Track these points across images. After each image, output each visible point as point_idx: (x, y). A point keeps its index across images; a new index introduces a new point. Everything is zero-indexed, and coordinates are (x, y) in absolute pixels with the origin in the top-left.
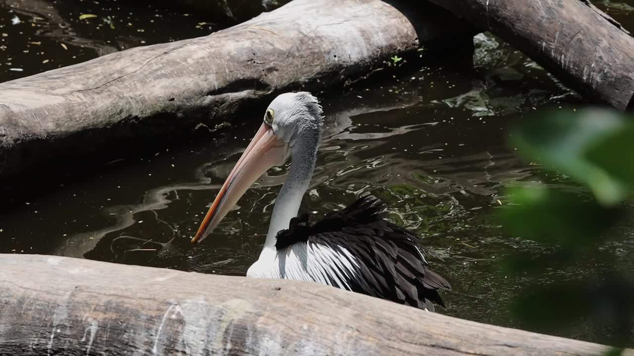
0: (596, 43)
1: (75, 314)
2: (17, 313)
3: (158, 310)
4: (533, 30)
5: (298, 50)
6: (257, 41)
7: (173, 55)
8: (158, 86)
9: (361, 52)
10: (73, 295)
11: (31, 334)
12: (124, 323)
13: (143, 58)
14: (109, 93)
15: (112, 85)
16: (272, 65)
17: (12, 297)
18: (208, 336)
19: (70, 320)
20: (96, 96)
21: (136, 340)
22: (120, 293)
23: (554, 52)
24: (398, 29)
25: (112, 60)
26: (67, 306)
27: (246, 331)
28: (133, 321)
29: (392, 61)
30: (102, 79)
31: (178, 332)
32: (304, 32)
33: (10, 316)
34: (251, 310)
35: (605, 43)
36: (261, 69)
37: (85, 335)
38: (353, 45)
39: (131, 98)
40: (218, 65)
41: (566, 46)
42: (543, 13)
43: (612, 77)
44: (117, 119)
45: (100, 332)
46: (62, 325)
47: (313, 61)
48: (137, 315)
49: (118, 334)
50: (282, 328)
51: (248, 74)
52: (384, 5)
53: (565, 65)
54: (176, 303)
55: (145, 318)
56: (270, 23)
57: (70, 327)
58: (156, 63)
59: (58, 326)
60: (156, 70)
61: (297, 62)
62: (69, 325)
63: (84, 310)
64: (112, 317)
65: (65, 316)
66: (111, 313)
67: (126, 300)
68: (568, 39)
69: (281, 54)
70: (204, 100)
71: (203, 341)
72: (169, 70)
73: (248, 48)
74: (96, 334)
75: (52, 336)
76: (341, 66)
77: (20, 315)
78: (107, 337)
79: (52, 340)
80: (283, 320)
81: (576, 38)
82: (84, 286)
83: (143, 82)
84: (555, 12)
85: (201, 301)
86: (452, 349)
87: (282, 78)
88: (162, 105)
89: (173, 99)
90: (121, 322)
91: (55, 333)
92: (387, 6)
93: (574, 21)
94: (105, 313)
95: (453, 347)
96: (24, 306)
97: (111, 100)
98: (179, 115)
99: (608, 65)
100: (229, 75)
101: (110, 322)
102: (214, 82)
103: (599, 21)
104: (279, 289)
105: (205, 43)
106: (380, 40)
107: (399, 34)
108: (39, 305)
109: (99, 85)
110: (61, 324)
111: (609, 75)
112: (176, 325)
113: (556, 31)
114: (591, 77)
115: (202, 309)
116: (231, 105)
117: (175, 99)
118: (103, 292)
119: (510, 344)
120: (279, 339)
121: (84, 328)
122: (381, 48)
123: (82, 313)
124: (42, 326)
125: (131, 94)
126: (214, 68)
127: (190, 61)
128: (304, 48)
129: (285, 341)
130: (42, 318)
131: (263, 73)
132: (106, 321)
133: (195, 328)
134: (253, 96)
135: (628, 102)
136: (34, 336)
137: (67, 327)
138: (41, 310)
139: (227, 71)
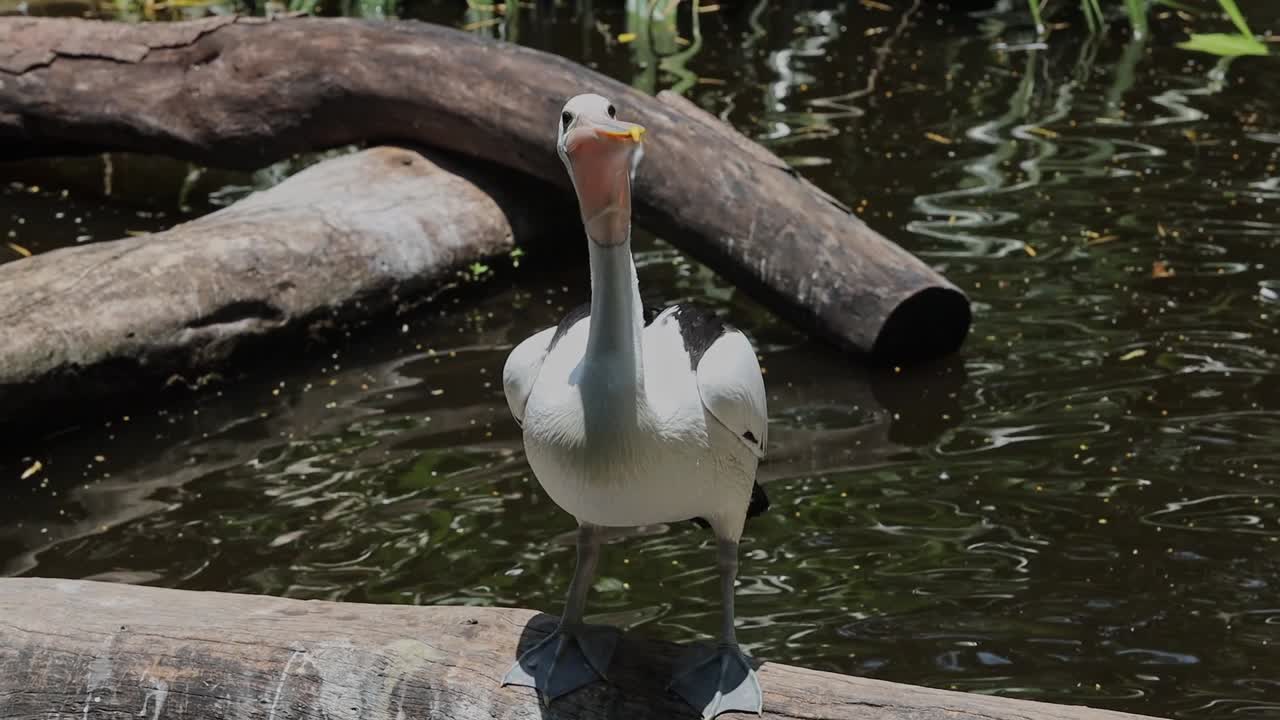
0: (818, 239)
1: (127, 671)
2: (21, 673)
3: (272, 661)
4: (710, 218)
5: (326, 254)
6: (260, 238)
7: (127, 261)
8: (107, 314)
9: (423, 258)
10: (118, 640)
11: (47, 706)
12: (215, 684)
13: (80, 267)
14: (30, 325)
15: (33, 311)
16: (285, 277)
17: (11, 646)
18: (364, 701)
19: (118, 682)
20: (11, 330)
21: (237, 711)
22: (202, 635)
23: (749, 255)
24: (478, 218)
25: (27, 269)
26: (111, 659)
27: (428, 691)
28: (229, 680)
29: (471, 273)
30: (16, 301)
31: (310, 695)
32: (332, 223)
33: (7, 678)
34: (435, 657)
35: (831, 240)
36: (269, 284)
37: (145, 705)
38: (411, 245)
39: (67, 333)
40: (200, 278)
41: (768, 245)
42: (726, 190)
43: (847, 294)
44: (44, 368)
45: (173, 700)
46: (103, 690)
47: (349, 272)
48: (237, 671)
49: (205, 703)
50: (489, 684)
51: (248, 292)
52: (453, 181)
53: (767, 275)
54: (303, 649)
55: (251, 674)
56: (274, 210)
57: (117, 692)
58: (102, 275)
59: (95, 693)
60: (103, 287)
61: (326, 273)
62: (116, 690)
63: (141, 664)
64: (192, 674)
65: (109, 675)
66: (189, 668)
67: (215, 646)
68: (771, 233)
69: (299, 259)
70: (180, 336)
71: (354, 709)
72: (122, 285)
73: (246, 250)
74: (166, 702)
75: (86, 710)
76: (392, 281)
77: (25, 676)
78: (184, 709)
79: (86, 715)
80: (490, 672)
81: (783, 232)
82: (135, 625)
83: (83, 306)
84: (746, 190)
85: (344, 643)
86: (778, 713)
87: (301, 299)
88: (117, 344)
89: (131, 335)
90: (209, 682)
91: (92, 703)
92: (459, 183)
93: (778, 205)
94: (179, 669)
95: (780, 709)
96: (33, 662)
97: (34, 336)
98: (143, 361)
99: (840, 275)
100: (219, 294)
101: (190, 682)
102: (196, 306)
103: (821, 206)
104: (475, 623)
105: (177, 241)
106: (453, 237)
107: (481, 227)
108: (58, 658)
109: (12, 311)
110: (102, 687)
111: (842, 292)
112: (306, 685)
113: (750, 220)
114: (812, 295)
115: (348, 656)
116: (222, 344)
117: (137, 335)
118: (172, 633)
119: (870, 702)
120: (486, 703)
121: (143, 695)
122: (454, 250)
123: (139, 669)
124: (67, 694)
125: (66, 326)
126: (195, 283)
127: (156, 271)
128: (335, 249)
129: (496, 706)
130: (66, 679)
131: (273, 291)
132: (183, 680)
133: (339, 689)
134: (256, 330)
135: (875, 335)
136: (54, 710)
137: (113, 693)
138: (63, 666)
139: (216, 288)
